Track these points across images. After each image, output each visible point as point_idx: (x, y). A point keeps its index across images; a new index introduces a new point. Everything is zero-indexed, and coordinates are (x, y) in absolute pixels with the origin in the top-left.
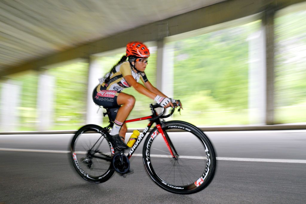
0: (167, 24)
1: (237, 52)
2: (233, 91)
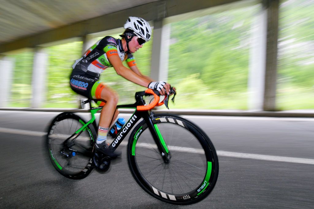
0: (165, 4)
1: (222, 39)
2: (220, 75)
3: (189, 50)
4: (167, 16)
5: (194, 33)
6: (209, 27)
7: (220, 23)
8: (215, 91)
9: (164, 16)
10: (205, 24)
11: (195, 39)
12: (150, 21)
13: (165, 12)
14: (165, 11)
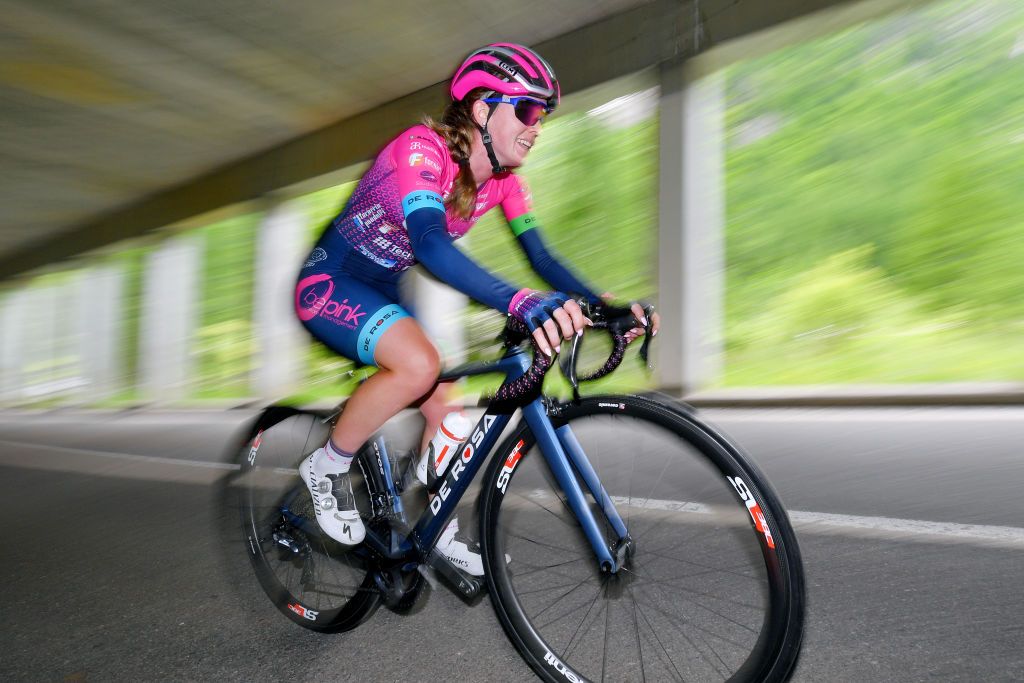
3: (832, 155)
4: (708, 43)
5: (851, 85)
6: (916, 55)
7: (955, 36)
8: (955, 316)
9: (697, 46)
10: (898, 46)
11: (857, 110)
12: (636, 74)
13: (698, 31)
14: (697, 27)
